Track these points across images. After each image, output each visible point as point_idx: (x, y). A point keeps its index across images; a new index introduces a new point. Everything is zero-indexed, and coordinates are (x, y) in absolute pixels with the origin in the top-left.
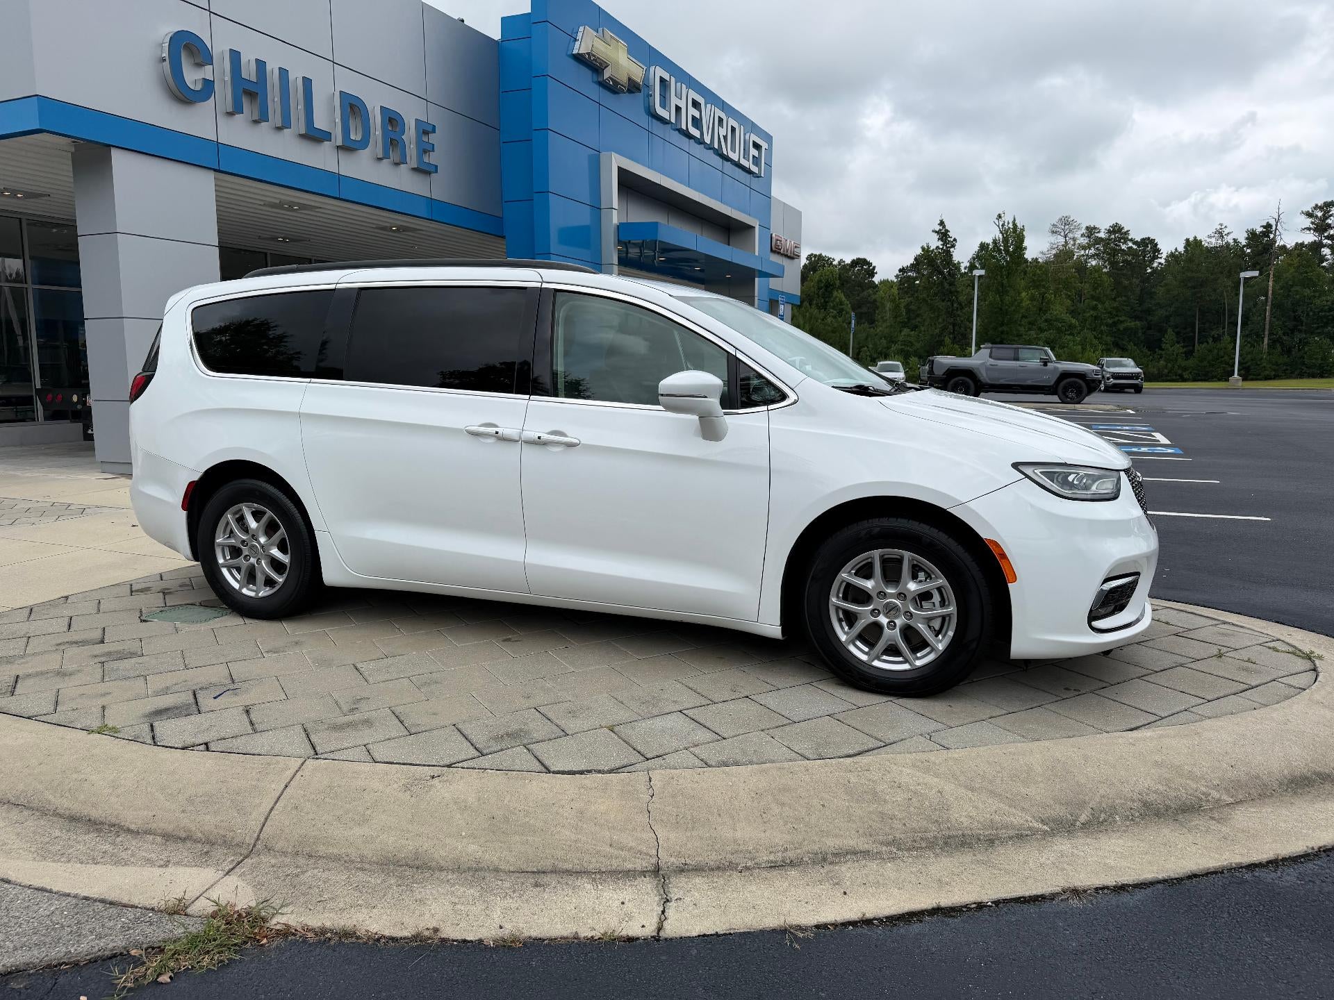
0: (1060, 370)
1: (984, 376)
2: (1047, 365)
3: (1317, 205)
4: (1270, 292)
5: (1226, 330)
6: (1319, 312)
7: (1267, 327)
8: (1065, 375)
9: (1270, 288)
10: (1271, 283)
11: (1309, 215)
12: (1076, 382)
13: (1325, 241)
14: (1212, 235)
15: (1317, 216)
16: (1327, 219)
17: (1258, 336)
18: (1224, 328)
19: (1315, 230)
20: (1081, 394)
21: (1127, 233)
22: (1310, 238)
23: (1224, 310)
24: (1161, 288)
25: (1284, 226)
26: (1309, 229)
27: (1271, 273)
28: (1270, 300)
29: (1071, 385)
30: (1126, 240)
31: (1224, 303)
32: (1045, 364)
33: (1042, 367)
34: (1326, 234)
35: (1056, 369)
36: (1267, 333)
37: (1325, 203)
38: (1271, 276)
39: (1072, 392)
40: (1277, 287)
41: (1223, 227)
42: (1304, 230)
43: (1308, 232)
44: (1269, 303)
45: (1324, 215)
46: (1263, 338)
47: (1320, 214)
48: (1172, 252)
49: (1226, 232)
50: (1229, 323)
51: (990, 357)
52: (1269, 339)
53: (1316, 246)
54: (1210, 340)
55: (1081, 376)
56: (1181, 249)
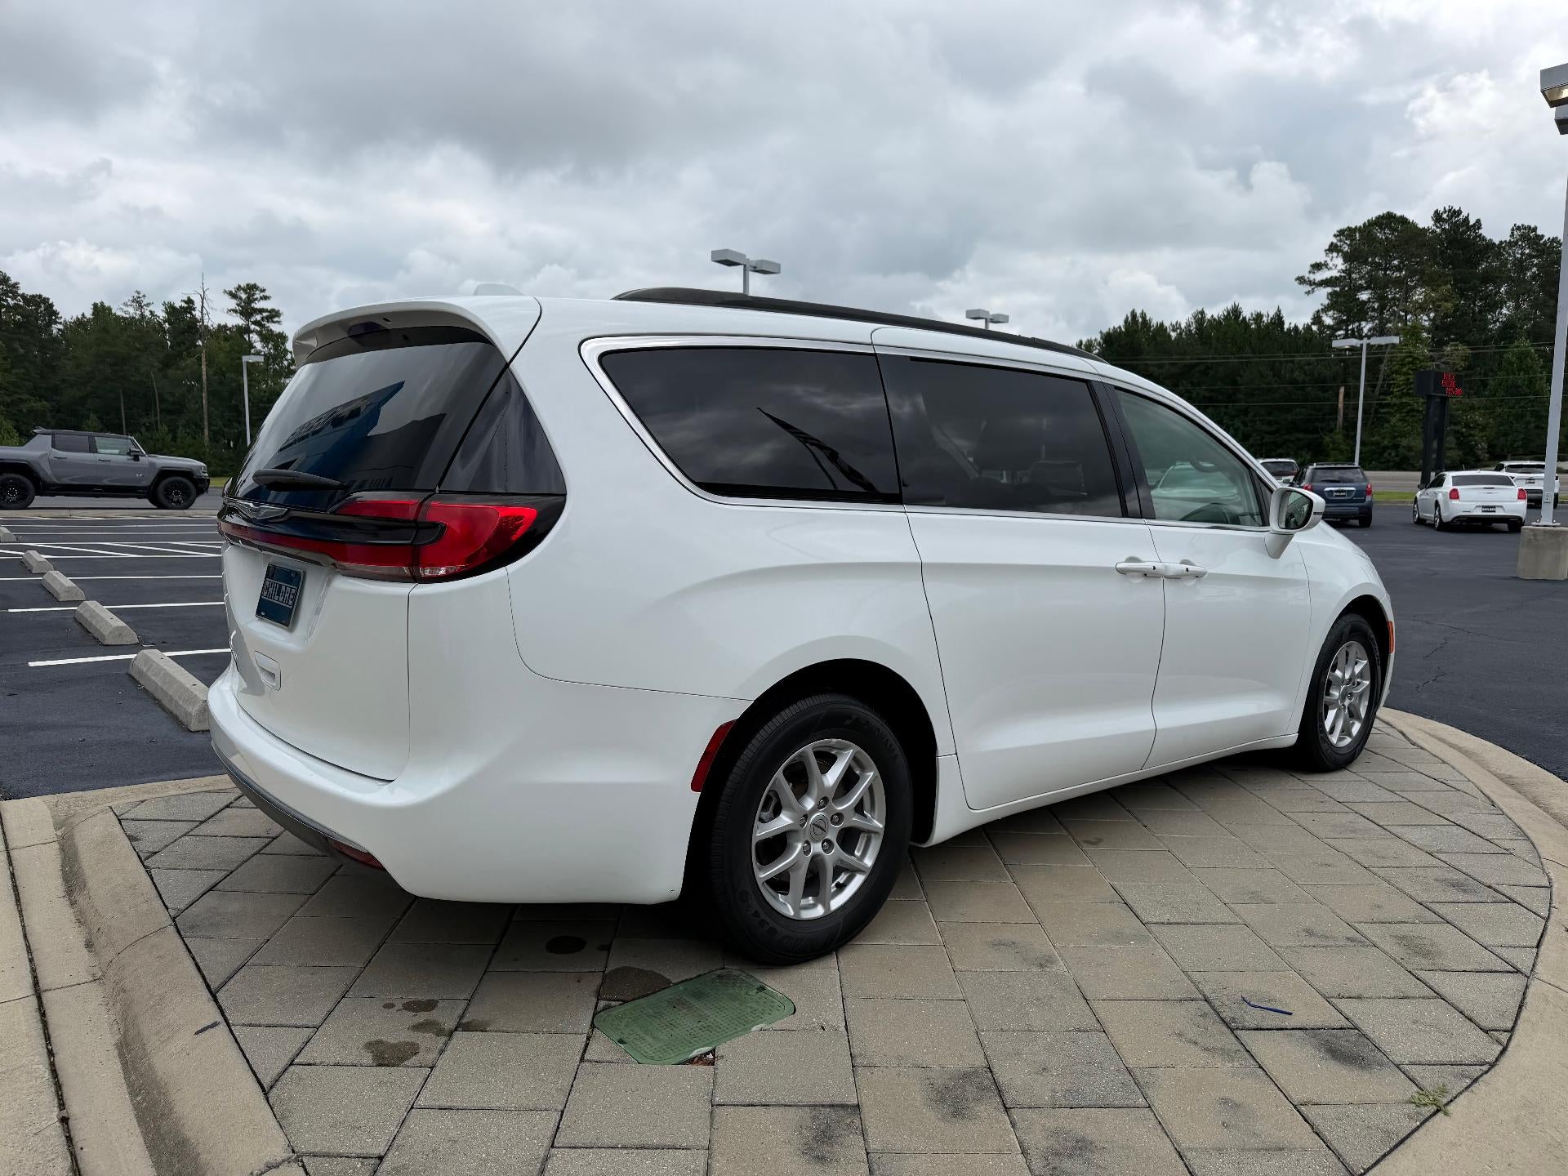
0: (158, 467)
1: (47, 472)
2: (138, 460)
3: (239, 286)
4: (204, 377)
5: (159, 417)
6: (258, 403)
7: (206, 417)
8: (165, 473)
9: (204, 373)
10: (204, 367)
11: (233, 295)
12: (181, 482)
13: (252, 327)
14: (129, 303)
15: (241, 298)
16: (253, 302)
17: (196, 425)
18: (156, 415)
19: (242, 313)
20: (189, 496)
21: (15, 285)
22: (236, 321)
23: (154, 395)
24: (67, 362)
25: (211, 304)
26: (235, 311)
27: (203, 355)
28: (205, 386)
29: (175, 485)
30: (15, 295)
31: (153, 386)
32: (136, 458)
33: (132, 461)
34: (252, 320)
35: (152, 464)
36: (206, 423)
37: (248, 285)
38: (203, 359)
39: (177, 494)
40: (211, 372)
41: (141, 296)
42: (230, 311)
43: (235, 314)
44: (205, 390)
45: (248, 298)
46: (203, 429)
47: (244, 296)
48: (77, 318)
49: (145, 303)
50: (161, 411)
51: (53, 446)
52: (209, 430)
53: (243, 331)
54: (143, 430)
55: (188, 474)
56: (89, 314)
